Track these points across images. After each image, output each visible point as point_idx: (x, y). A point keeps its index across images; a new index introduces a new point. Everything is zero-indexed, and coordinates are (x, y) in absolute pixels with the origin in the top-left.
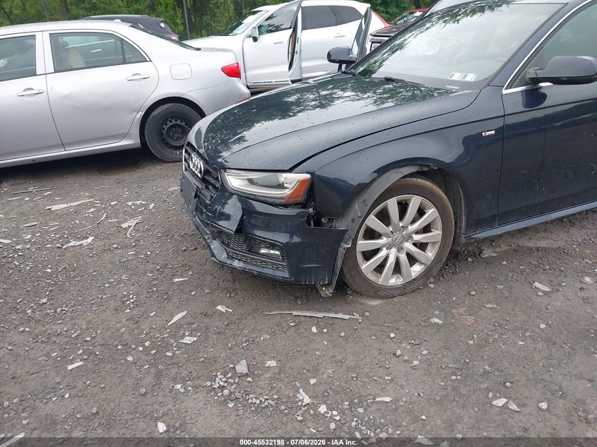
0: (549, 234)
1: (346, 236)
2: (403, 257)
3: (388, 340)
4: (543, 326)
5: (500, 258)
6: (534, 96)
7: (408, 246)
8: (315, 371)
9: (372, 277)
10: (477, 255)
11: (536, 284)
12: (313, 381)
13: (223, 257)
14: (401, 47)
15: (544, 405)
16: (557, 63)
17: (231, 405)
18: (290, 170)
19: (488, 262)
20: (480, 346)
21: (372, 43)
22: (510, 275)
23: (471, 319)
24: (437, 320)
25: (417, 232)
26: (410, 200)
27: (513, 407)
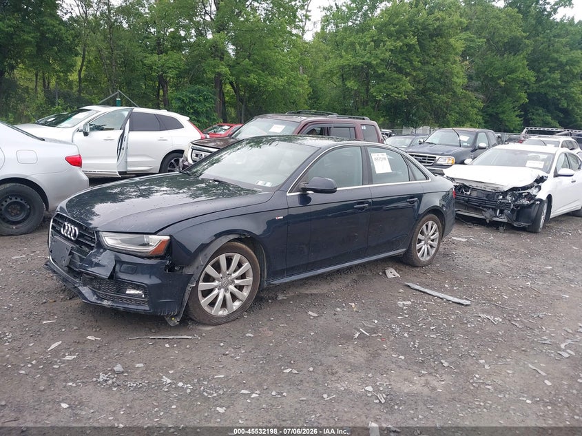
0: (318, 286)
1: (192, 279)
2: (228, 296)
3: (219, 348)
4: (312, 334)
5: (289, 300)
6: (305, 199)
7: (232, 287)
8: (172, 367)
9: (207, 309)
10: (274, 299)
11: (310, 313)
12: (171, 372)
13: (93, 299)
14: (218, 161)
15: (311, 369)
16: (316, 181)
17: (115, 389)
18: (155, 233)
19: (281, 302)
20: (277, 346)
21: (193, 149)
22: (295, 308)
23: (271, 333)
24: (250, 335)
25: (237, 279)
26: (233, 256)
27: (295, 372)
